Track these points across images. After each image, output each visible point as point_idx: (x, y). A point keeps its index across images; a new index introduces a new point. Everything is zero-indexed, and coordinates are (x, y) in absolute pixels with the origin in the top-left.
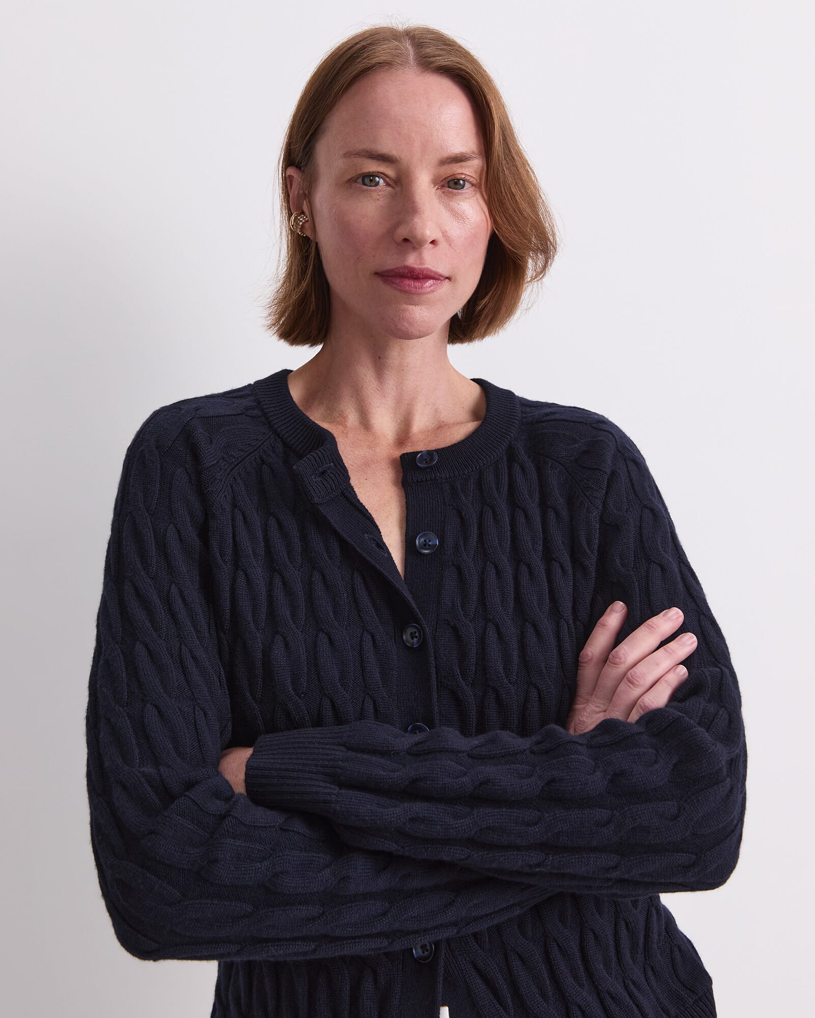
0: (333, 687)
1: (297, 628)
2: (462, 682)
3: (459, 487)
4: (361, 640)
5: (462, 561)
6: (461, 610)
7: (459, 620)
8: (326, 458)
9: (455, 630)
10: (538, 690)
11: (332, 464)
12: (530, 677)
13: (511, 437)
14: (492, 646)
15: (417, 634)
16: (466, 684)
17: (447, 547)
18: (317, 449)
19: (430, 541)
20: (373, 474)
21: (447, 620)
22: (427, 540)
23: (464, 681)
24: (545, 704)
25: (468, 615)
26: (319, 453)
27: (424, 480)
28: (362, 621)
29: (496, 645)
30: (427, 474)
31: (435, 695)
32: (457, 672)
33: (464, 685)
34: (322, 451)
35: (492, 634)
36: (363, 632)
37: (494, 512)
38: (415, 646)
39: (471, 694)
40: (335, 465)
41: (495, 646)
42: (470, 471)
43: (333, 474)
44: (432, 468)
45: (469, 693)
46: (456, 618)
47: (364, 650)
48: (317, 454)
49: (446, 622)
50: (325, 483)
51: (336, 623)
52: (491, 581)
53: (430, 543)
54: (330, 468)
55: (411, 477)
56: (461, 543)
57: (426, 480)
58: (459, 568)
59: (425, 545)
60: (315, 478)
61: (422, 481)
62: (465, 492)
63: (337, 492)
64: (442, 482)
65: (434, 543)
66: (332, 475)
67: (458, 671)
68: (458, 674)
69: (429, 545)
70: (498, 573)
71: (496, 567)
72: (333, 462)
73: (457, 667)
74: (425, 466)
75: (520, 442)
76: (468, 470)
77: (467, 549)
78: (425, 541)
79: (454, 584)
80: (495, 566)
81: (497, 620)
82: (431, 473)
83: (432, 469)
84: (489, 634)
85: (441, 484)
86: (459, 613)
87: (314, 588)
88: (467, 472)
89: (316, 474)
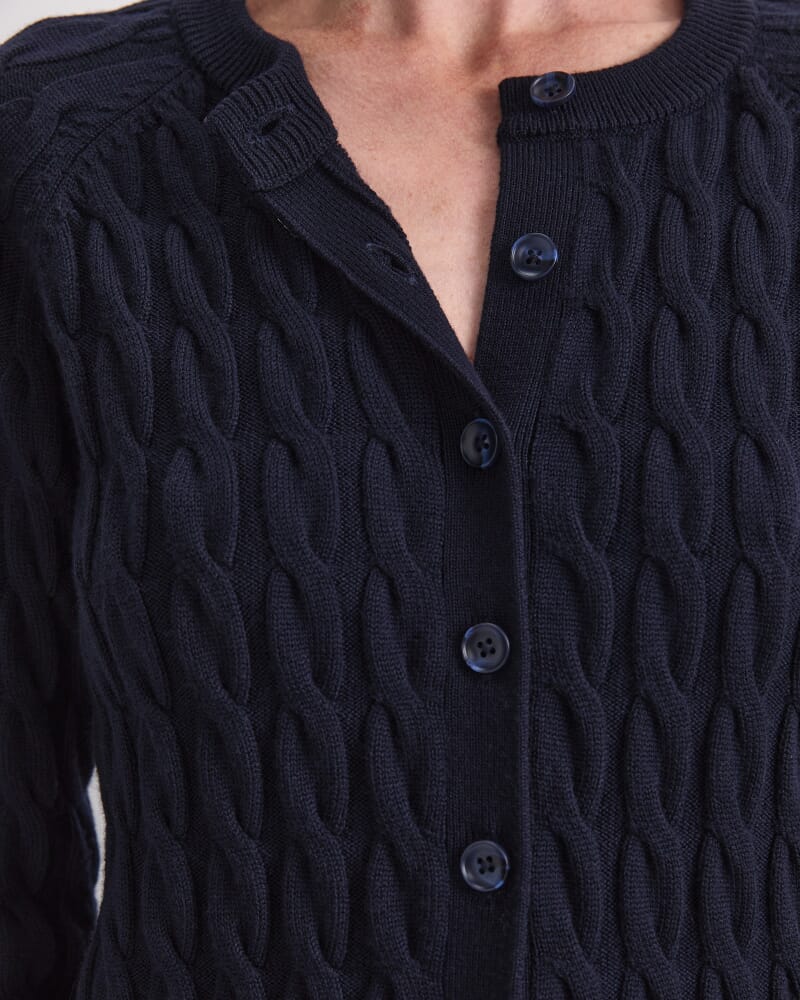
0: (294, 550)
1: (223, 434)
2: (587, 543)
3: (617, 151)
4: (363, 456)
5: (604, 300)
6: (591, 398)
7: (586, 418)
8: (275, 94)
9: (578, 439)
10: (755, 572)
11: (291, 107)
12: (741, 546)
13: (739, 57)
14: (661, 475)
15: (487, 441)
16: (595, 549)
17: (577, 269)
18: (250, 76)
19: (540, 254)
20: (408, 123)
21: (560, 417)
22: (535, 252)
23: (591, 541)
24: (768, 602)
25: (606, 411)
26: (256, 84)
27: (544, 131)
28: (367, 418)
29: (668, 474)
30: (551, 118)
31: (521, 567)
32: (576, 523)
33: (591, 550)
34: (265, 80)
35: (660, 451)
36: (369, 440)
37: (686, 208)
38: (483, 466)
39: (606, 568)
40: (298, 107)
41: (665, 476)
42: (643, 121)
43: (293, 125)
44: (562, 107)
45: (602, 567)
46: (581, 413)
47: (367, 477)
48: (251, 86)
49: (558, 421)
50: (277, 147)
51: (307, 422)
52: (667, 346)
53: (540, 257)
54: (284, 114)
55: (516, 124)
56: (608, 264)
57: (548, 132)
58: (596, 315)
59: (528, 262)
60: (254, 138)
61: (539, 134)
62: (629, 163)
63: (307, 163)
64: (581, 137)
65: (548, 258)
66: (290, 129)
67: (579, 523)
68: (577, 528)
69: (538, 261)
70: (684, 329)
71: (680, 318)
72: (292, 101)
73: (576, 514)
74: (548, 101)
75: (758, 65)
76: (640, 119)
77: (619, 277)
78: (530, 252)
79: (583, 347)
80: (678, 316)
81: (674, 422)
82: (560, 118)
83: (564, 111)
84: (654, 450)
85: (579, 141)
86: (588, 404)
87: (262, 354)
88: (637, 121)
89: (255, 131)
